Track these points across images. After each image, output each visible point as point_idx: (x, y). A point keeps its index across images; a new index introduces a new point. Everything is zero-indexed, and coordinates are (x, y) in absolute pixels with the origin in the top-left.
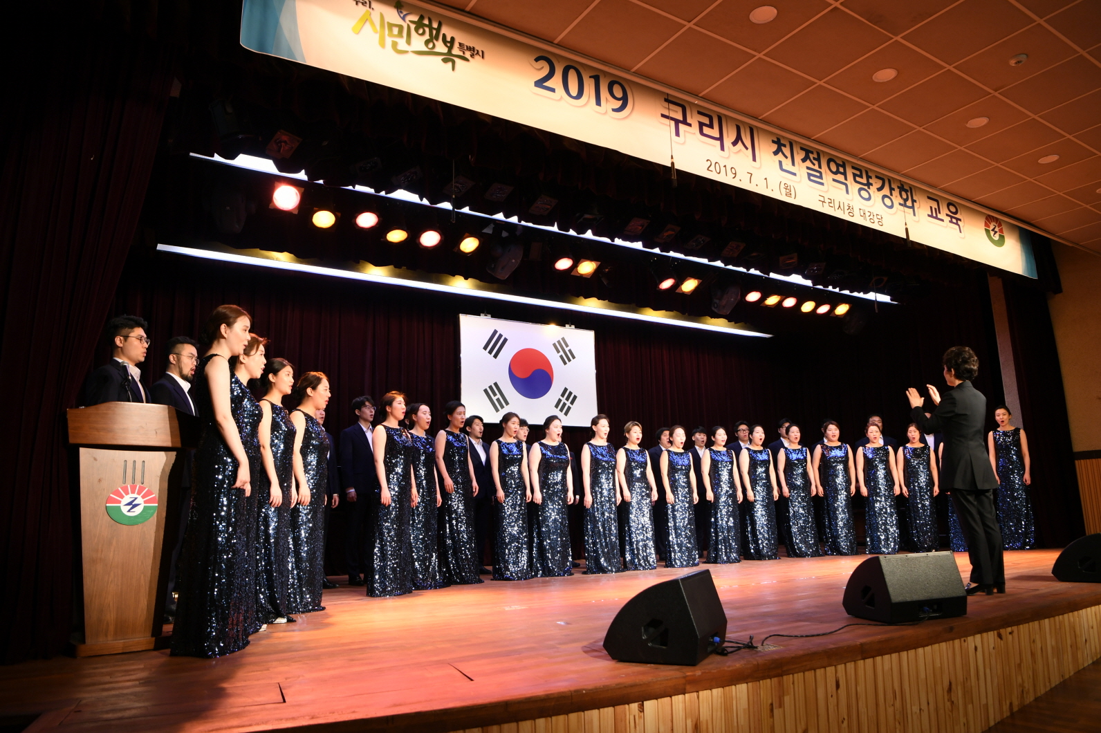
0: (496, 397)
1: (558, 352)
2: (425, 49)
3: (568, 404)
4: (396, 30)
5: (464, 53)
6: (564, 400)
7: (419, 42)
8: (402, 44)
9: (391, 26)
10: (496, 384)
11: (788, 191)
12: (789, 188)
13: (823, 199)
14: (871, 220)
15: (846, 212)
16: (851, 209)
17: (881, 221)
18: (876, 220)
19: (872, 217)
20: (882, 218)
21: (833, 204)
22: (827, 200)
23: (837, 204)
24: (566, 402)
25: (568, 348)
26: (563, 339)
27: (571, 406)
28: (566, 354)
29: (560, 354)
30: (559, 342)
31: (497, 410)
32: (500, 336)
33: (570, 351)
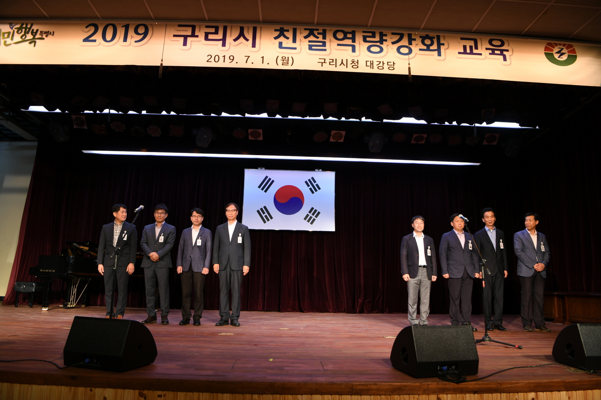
0: (265, 215)
1: (308, 186)
2: (21, 40)
3: (314, 217)
4: (6, 35)
5: (42, 36)
6: (310, 215)
7: (17, 38)
8: (9, 41)
9: (4, 34)
10: (265, 207)
11: (285, 61)
12: (287, 59)
13: (323, 61)
14: (379, 68)
15: (350, 66)
16: (355, 63)
17: (392, 66)
18: (386, 66)
19: (381, 65)
20: (394, 64)
21: (334, 63)
22: (328, 61)
23: (339, 62)
24: (312, 216)
25: (316, 183)
26: (313, 178)
27: (315, 218)
28: (314, 187)
29: (310, 187)
30: (309, 180)
31: (265, 222)
32: (270, 179)
33: (317, 185)
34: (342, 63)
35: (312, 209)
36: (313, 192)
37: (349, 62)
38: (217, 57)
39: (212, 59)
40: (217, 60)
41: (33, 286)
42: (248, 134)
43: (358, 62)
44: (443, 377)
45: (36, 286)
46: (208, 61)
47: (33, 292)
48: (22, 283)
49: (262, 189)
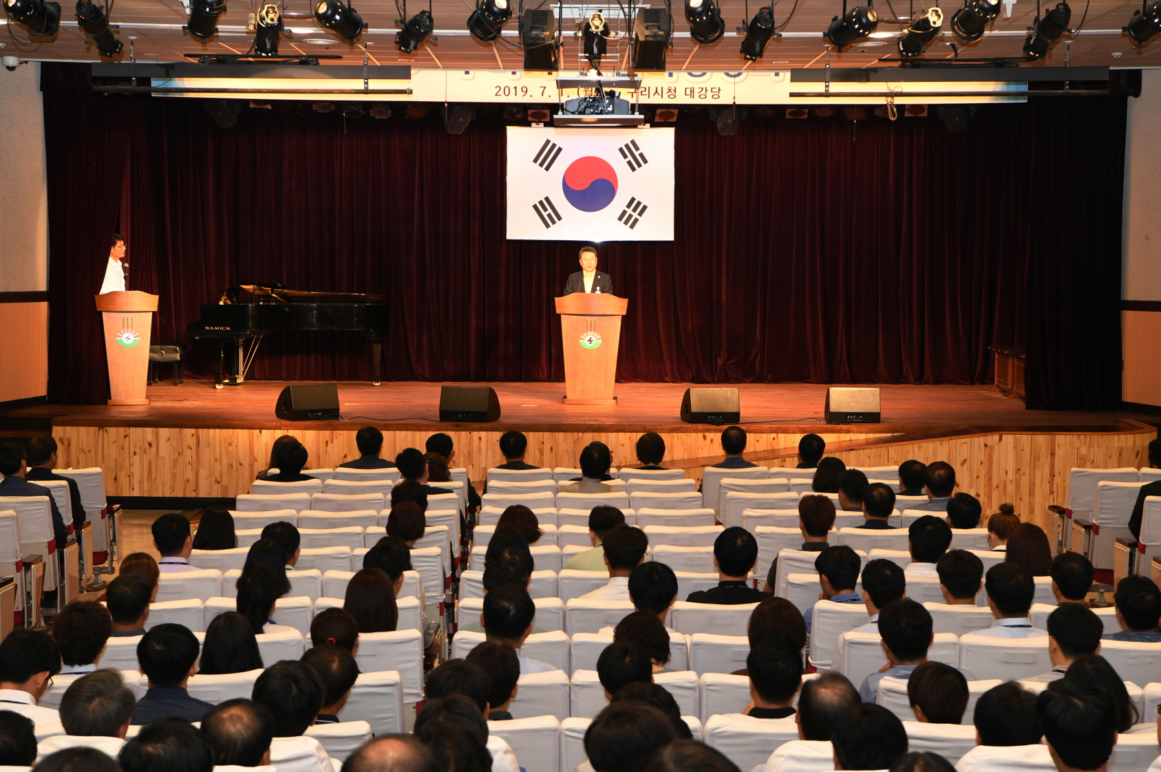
0: (547, 212)
1: (625, 156)
3: (635, 215)
6: (630, 211)
10: (547, 199)
11: (588, 92)
14: (701, 96)
15: (665, 95)
16: (672, 91)
17: (717, 93)
18: (709, 94)
19: (704, 92)
20: (719, 90)
21: (647, 92)
23: (653, 91)
24: (632, 213)
25: (639, 152)
26: (633, 142)
27: (638, 217)
28: (635, 159)
29: (627, 160)
30: (627, 146)
31: (548, 226)
32: (554, 145)
33: (641, 155)
34: (656, 92)
35: (633, 200)
36: (634, 169)
37: (665, 91)
38: (507, 89)
39: (501, 92)
40: (507, 93)
41: (176, 351)
42: (527, 115)
43: (675, 91)
44: (712, 423)
45: (182, 351)
46: (496, 95)
47: (176, 362)
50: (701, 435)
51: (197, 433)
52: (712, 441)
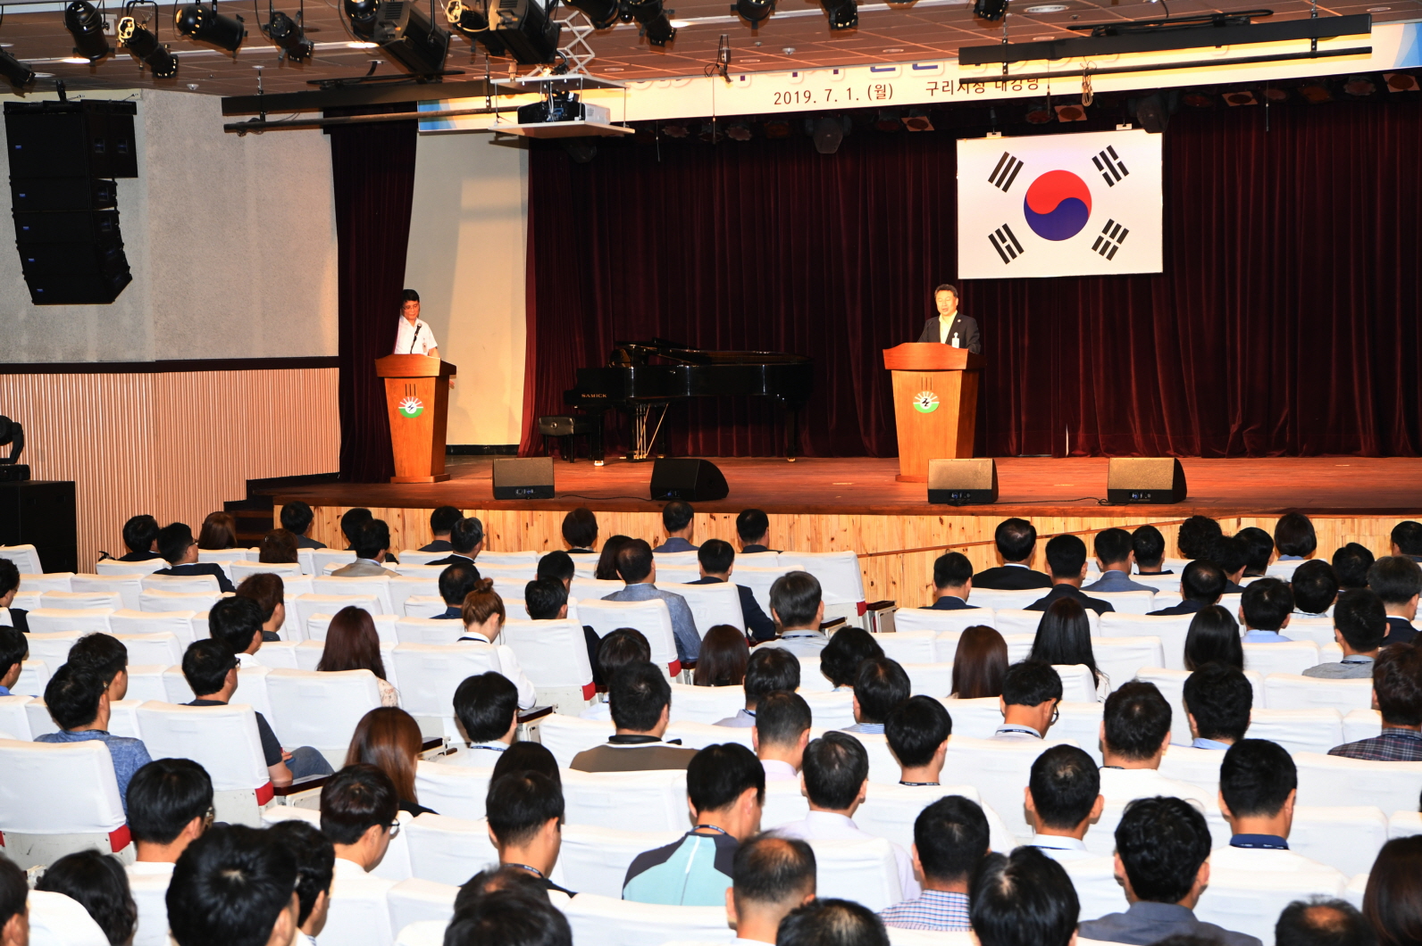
0: (1006, 244)
1: (1101, 168)
3: (1114, 242)
6: (1107, 238)
10: (1005, 227)
11: (880, 92)
12: (883, 88)
13: (933, 86)
14: (1015, 88)
15: (972, 90)
16: (980, 84)
17: (1036, 83)
18: (1025, 85)
21: (950, 88)
22: (940, 86)
23: (956, 86)
24: (1110, 240)
25: (1118, 161)
26: (1110, 149)
27: (1117, 245)
28: (1113, 170)
29: (1103, 171)
30: (1102, 154)
31: (1007, 261)
32: (1013, 159)
33: (1120, 165)
35: (1111, 222)
36: (1111, 184)
38: (787, 95)
39: (781, 100)
40: (787, 101)
41: (570, 423)
43: (984, 83)
44: (955, 503)
45: (576, 422)
46: (776, 104)
47: (571, 435)
48: (551, 418)
49: (998, 185)
50: (937, 518)
51: (403, 512)
52: (950, 525)
